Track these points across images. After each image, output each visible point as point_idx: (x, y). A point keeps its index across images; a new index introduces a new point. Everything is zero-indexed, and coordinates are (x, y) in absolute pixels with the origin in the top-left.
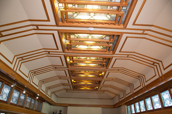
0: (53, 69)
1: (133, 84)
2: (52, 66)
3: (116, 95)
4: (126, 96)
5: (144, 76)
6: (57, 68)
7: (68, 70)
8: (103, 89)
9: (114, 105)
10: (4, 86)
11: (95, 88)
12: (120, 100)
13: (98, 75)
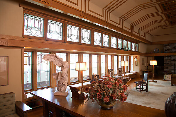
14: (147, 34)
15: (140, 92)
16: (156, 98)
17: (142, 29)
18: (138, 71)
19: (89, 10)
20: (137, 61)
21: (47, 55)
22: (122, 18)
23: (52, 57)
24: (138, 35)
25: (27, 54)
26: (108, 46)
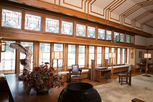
14: (144, 26)
15: (122, 85)
16: (133, 93)
17: (136, 20)
18: (134, 64)
19: (64, 3)
20: (133, 54)
21: (13, 44)
22: (107, 10)
23: (17, 45)
24: (131, 27)
25: (5, 42)
26: (94, 37)
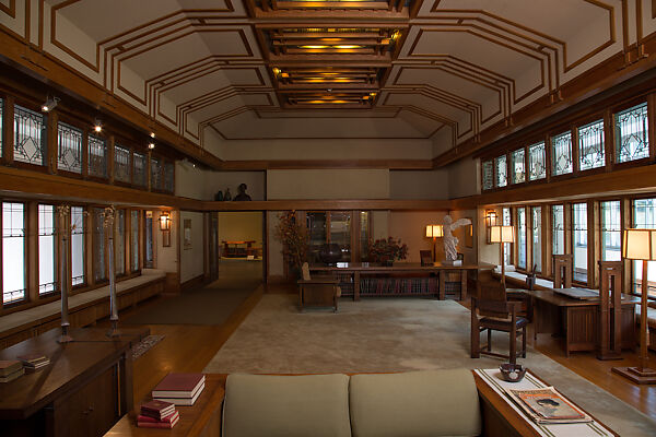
0: (192, 28)
1: (513, 81)
2: (184, 15)
3: (446, 122)
4: (483, 128)
5: (563, 44)
6: (207, 22)
7: (253, 26)
8: (395, 100)
9: (433, 160)
10: (16, 110)
11: (366, 98)
12: (459, 141)
13: (375, 43)
